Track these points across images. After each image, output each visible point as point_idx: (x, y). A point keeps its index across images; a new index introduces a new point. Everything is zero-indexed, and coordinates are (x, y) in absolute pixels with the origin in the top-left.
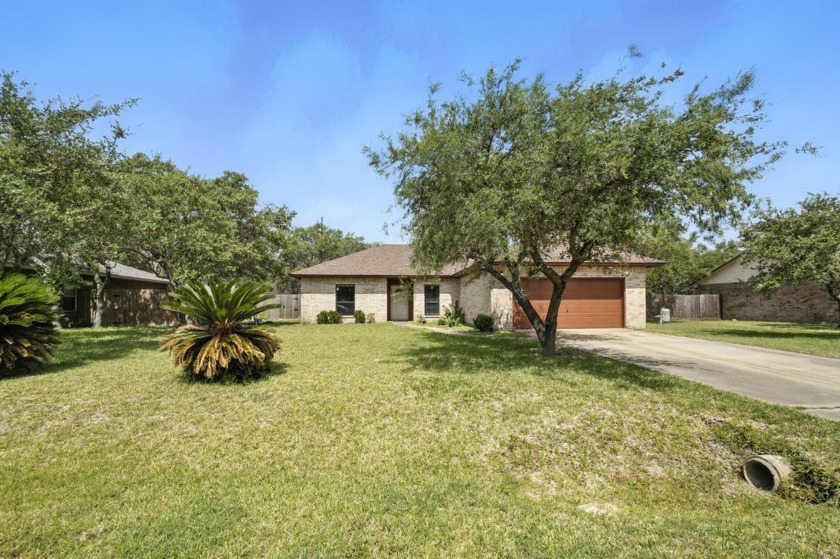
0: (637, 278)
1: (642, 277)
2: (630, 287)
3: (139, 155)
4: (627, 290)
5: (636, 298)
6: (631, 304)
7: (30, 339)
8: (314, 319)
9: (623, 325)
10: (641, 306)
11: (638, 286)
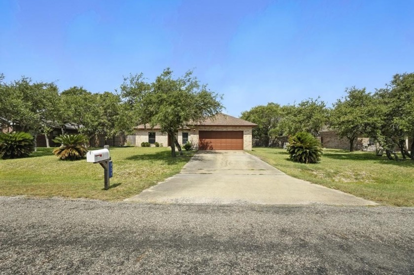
0: (248, 131)
1: (251, 130)
2: (245, 134)
3: (75, 88)
4: (244, 136)
5: (248, 139)
6: (246, 141)
7: (24, 149)
8: (140, 145)
9: (243, 149)
10: (250, 142)
11: (249, 134)
